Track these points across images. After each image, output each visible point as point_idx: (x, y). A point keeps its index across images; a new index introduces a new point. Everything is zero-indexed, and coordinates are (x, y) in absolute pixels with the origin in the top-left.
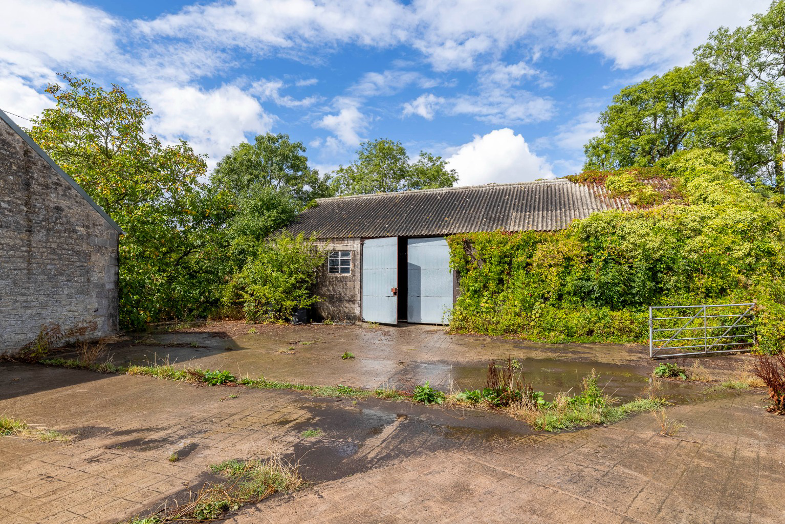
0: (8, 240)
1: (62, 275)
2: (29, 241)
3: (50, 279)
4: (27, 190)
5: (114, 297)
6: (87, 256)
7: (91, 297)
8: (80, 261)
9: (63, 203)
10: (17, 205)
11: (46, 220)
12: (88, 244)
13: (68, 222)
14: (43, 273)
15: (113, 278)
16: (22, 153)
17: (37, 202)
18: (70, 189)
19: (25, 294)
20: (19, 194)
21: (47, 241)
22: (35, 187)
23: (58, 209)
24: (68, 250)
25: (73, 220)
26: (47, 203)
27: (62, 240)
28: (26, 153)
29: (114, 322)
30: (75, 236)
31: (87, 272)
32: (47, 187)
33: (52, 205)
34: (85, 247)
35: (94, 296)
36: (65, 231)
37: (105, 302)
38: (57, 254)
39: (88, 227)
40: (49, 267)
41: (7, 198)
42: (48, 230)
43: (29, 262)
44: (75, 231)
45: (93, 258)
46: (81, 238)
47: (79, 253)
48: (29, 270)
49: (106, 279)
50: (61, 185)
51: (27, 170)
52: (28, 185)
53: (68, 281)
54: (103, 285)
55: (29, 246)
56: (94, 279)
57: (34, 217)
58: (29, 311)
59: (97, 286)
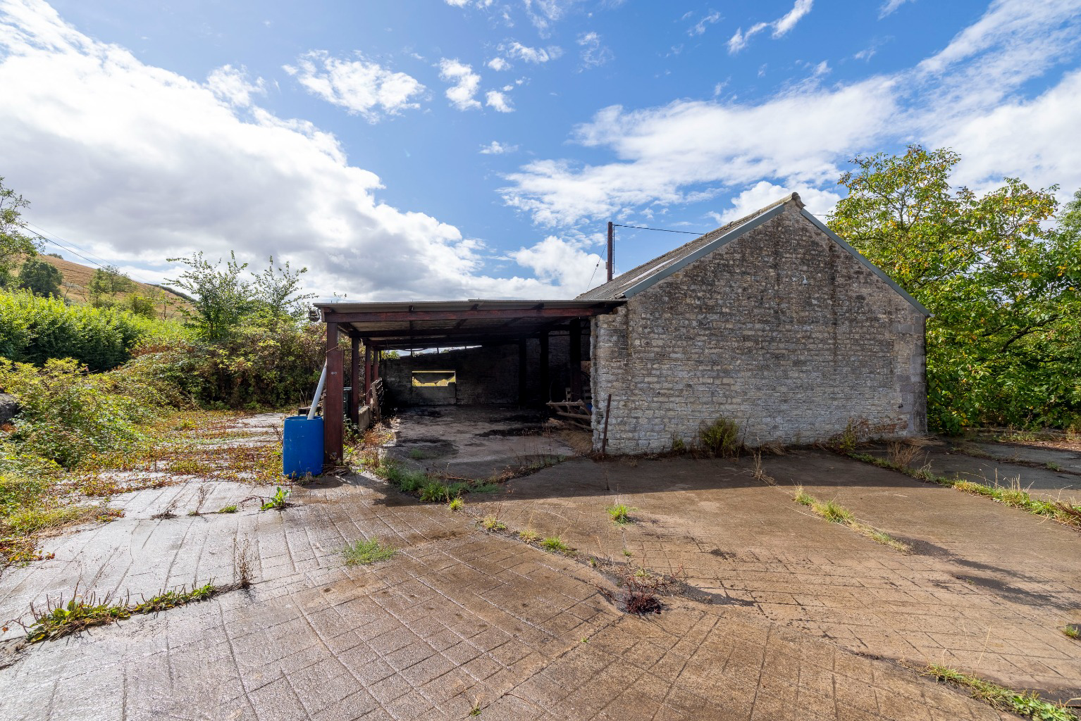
0: (818, 335)
1: (864, 367)
2: (835, 333)
3: (853, 371)
4: (833, 284)
5: (920, 392)
6: (890, 345)
7: (895, 391)
8: (882, 351)
9: (865, 291)
10: (825, 300)
11: (849, 311)
12: (890, 332)
13: (870, 311)
14: (848, 364)
15: (919, 369)
16: (828, 249)
17: (841, 294)
18: (871, 275)
19: (832, 386)
20: (826, 289)
21: (851, 332)
22: (840, 280)
23: (861, 298)
24: (870, 340)
25: (874, 308)
26: (850, 293)
27: (865, 329)
28: (831, 248)
29: (921, 421)
30: (877, 325)
31: (890, 363)
32: (850, 278)
33: (854, 295)
34: (887, 336)
35: (898, 390)
36: (867, 320)
37: (910, 398)
38: (859, 345)
39: (890, 313)
40: (852, 359)
41: (817, 295)
42: (851, 321)
43: (836, 355)
44: (877, 319)
45: (896, 347)
46: (883, 326)
47: (881, 342)
48: (835, 362)
49: (912, 371)
50: (862, 273)
51: (831, 264)
52: (833, 279)
53: (871, 373)
54: (908, 378)
55: (835, 338)
56: (898, 371)
57: (838, 310)
58: (835, 403)
59: (901, 378)
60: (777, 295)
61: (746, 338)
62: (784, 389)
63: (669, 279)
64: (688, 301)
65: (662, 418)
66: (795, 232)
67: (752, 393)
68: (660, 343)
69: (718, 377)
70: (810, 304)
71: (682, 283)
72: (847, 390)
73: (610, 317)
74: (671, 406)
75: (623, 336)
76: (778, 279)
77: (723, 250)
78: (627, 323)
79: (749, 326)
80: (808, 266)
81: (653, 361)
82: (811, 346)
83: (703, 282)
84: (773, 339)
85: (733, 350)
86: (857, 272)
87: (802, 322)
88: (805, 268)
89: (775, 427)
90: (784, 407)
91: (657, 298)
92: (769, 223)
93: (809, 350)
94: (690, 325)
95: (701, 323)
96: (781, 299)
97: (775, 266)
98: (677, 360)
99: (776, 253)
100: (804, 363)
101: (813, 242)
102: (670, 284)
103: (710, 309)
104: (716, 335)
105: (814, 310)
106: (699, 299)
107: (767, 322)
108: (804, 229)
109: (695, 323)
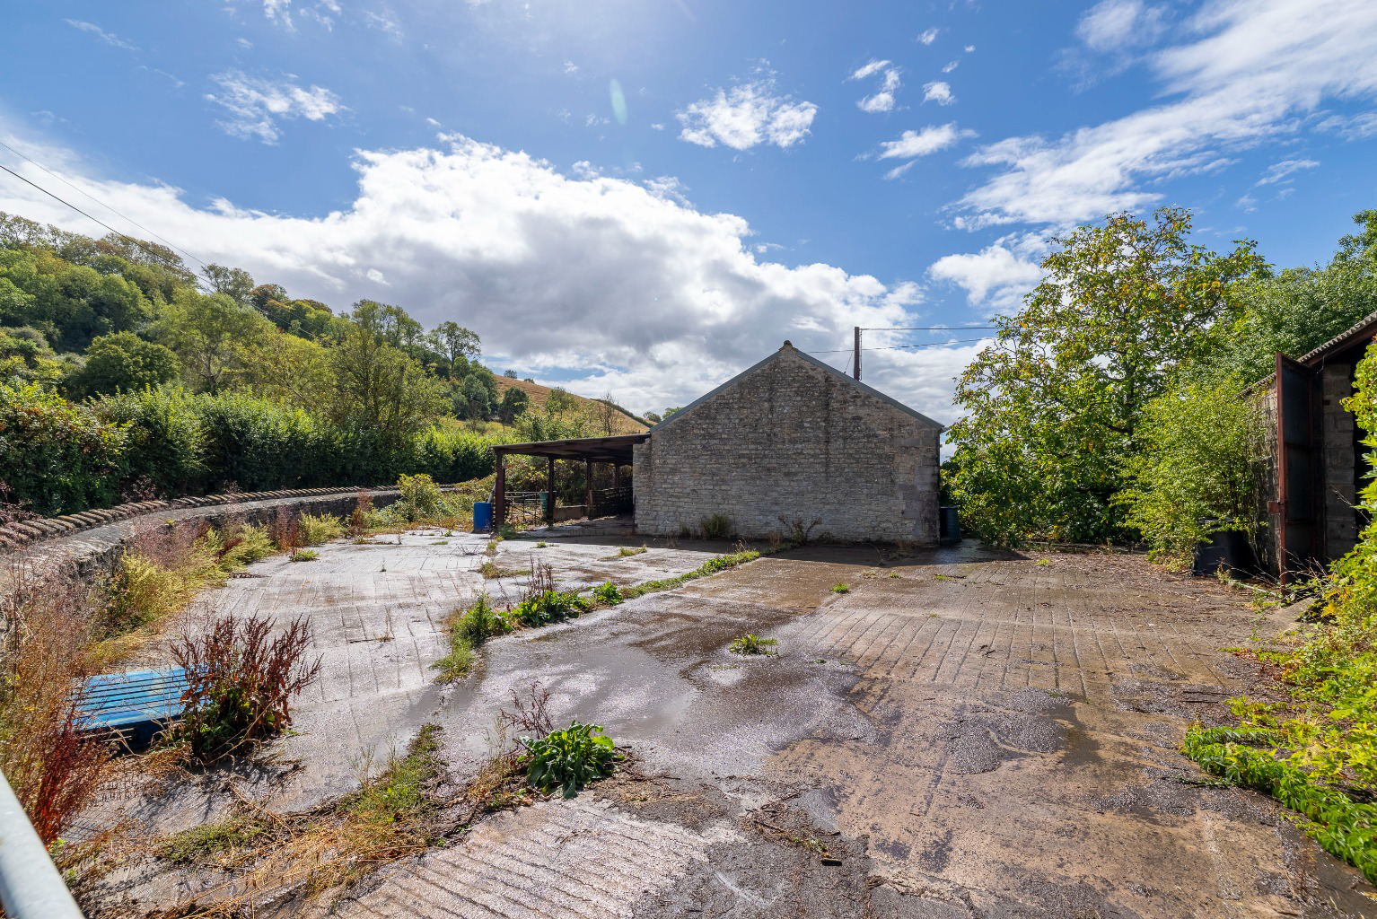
0: (809, 451)
1: (860, 477)
2: (828, 450)
3: (847, 481)
4: (827, 409)
5: (930, 500)
6: (891, 458)
7: (897, 498)
8: (880, 463)
9: (862, 412)
10: (818, 422)
11: (844, 429)
12: (891, 446)
13: (868, 429)
14: (841, 475)
15: (928, 479)
16: (823, 380)
17: (835, 417)
18: (870, 397)
19: (823, 493)
20: (819, 414)
21: (845, 448)
22: (835, 405)
23: (857, 418)
24: (866, 454)
25: (873, 426)
26: (845, 416)
27: (861, 445)
28: (827, 380)
29: (930, 527)
30: (875, 440)
31: (890, 474)
32: (845, 402)
33: (850, 416)
34: (887, 449)
35: (901, 497)
36: (864, 437)
37: (917, 506)
38: (854, 458)
39: (891, 429)
40: (847, 470)
41: (809, 420)
42: (845, 439)
43: (828, 467)
44: (876, 436)
45: (897, 460)
46: (883, 441)
47: (880, 456)
48: (827, 473)
49: (918, 481)
50: (860, 397)
51: (827, 393)
52: (828, 404)
53: (867, 482)
54: (914, 487)
55: (827, 454)
56: (900, 481)
57: (832, 430)
59: (904, 487)
60: (770, 422)
61: (742, 456)
62: (775, 494)
63: (682, 417)
64: (695, 431)
65: (675, 512)
66: (792, 370)
67: (746, 497)
68: (674, 461)
69: (717, 485)
70: (803, 427)
71: (691, 419)
72: (840, 497)
73: (639, 446)
74: (681, 504)
75: (648, 457)
76: (772, 409)
77: (724, 393)
78: (651, 449)
79: (744, 447)
80: (802, 396)
81: (668, 474)
82: (802, 461)
83: (707, 418)
84: (765, 457)
85: (730, 465)
86: (856, 397)
87: (793, 441)
88: (799, 398)
89: (767, 524)
90: (776, 508)
91: (672, 431)
92: (766, 367)
93: (800, 464)
94: (696, 449)
95: (704, 447)
96: (774, 425)
97: (769, 400)
98: (685, 472)
99: (771, 390)
100: (795, 474)
101: (809, 377)
102: (682, 421)
103: (712, 436)
104: (718, 455)
105: (806, 432)
106: (703, 429)
107: (760, 443)
108: (801, 367)
109: (699, 447)
